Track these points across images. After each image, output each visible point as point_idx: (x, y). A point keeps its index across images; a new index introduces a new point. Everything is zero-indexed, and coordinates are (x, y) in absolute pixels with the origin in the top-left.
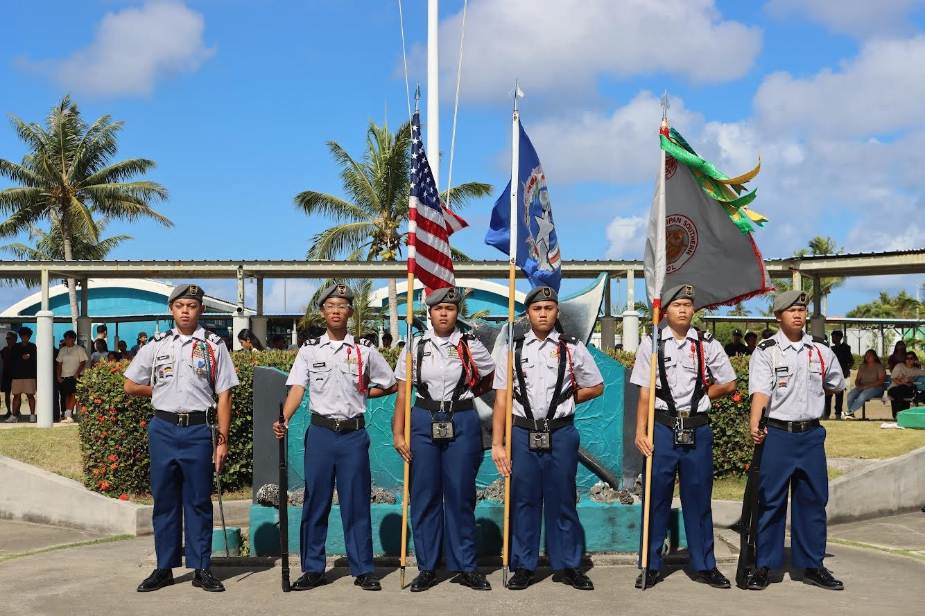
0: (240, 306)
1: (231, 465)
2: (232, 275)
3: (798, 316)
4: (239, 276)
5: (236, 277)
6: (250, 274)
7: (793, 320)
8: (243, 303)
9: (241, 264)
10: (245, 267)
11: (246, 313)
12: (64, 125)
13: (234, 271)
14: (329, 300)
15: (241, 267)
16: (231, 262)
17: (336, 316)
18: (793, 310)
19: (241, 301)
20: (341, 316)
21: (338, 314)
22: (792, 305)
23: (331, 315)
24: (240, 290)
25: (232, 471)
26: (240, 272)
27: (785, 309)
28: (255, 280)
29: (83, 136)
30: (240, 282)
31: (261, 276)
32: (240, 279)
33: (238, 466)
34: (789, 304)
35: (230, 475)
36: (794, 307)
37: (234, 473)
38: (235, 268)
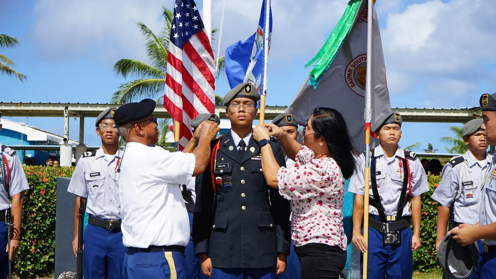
0: (66, 137)
1: (41, 256)
2: (59, 114)
3: (483, 139)
4: (65, 115)
5: (64, 116)
6: (74, 114)
7: (479, 142)
8: (68, 135)
9: (67, 106)
10: (70, 108)
11: (70, 142)
13: (61, 111)
14: (103, 121)
15: (67, 108)
16: (59, 104)
17: (109, 134)
18: (479, 135)
19: (66, 133)
20: (113, 134)
21: (111, 132)
22: (478, 130)
23: (105, 134)
24: (66, 125)
25: (42, 261)
26: (66, 111)
27: (473, 134)
28: (78, 119)
30: (66, 119)
31: (83, 115)
32: (66, 117)
33: (47, 257)
34: (476, 129)
35: (41, 263)
36: (480, 132)
37: (44, 262)
38: (63, 108)
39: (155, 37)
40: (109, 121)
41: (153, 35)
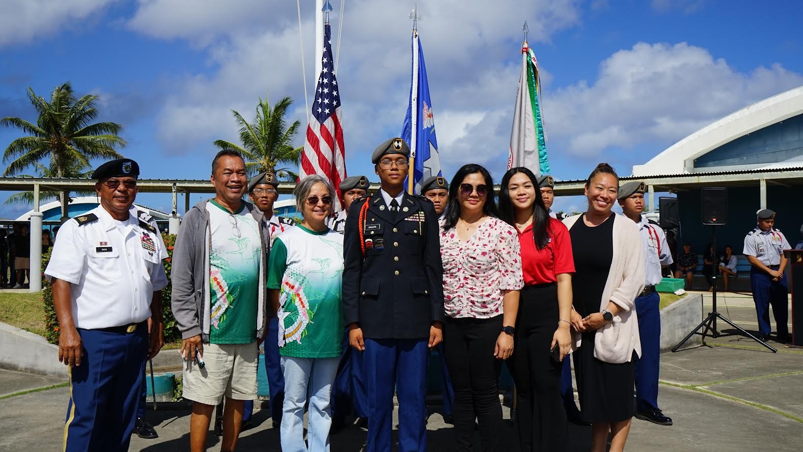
0: (174, 210)
1: (167, 322)
2: (168, 190)
3: (639, 201)
4: (173, 190)
5: (172, 192)
6: (180, 190)
7: (636, 205)
8: (176, 208)
9: (175, 182)
10: (178, 185)
11: (178, 215)
12: (61, 99)
13: (169, 187)
14: (258, 186)
15: (175, 184)
16: (167, 181)
17: (264, 199)
18: (635, 197)
19: (174, 206)
20: (269, 199)
21: (266, 197)
22: (634, 193)
23: (261, 199)
24: (174, 199)
25: (168, 327)
26: (174, 187)
27: (629, 196)
28: (184, 194)
29: (72, 105)
30: (174, 194)
31: (188, 191)
32: (174, 192)
33: (173, 323)
34: (632, 192)
35: (166, 330)
36: (636, 194)
37: (170, 328)
38: (171, 185)
39: (247, 125)
40: (263, 186)
41: (246, 123)
